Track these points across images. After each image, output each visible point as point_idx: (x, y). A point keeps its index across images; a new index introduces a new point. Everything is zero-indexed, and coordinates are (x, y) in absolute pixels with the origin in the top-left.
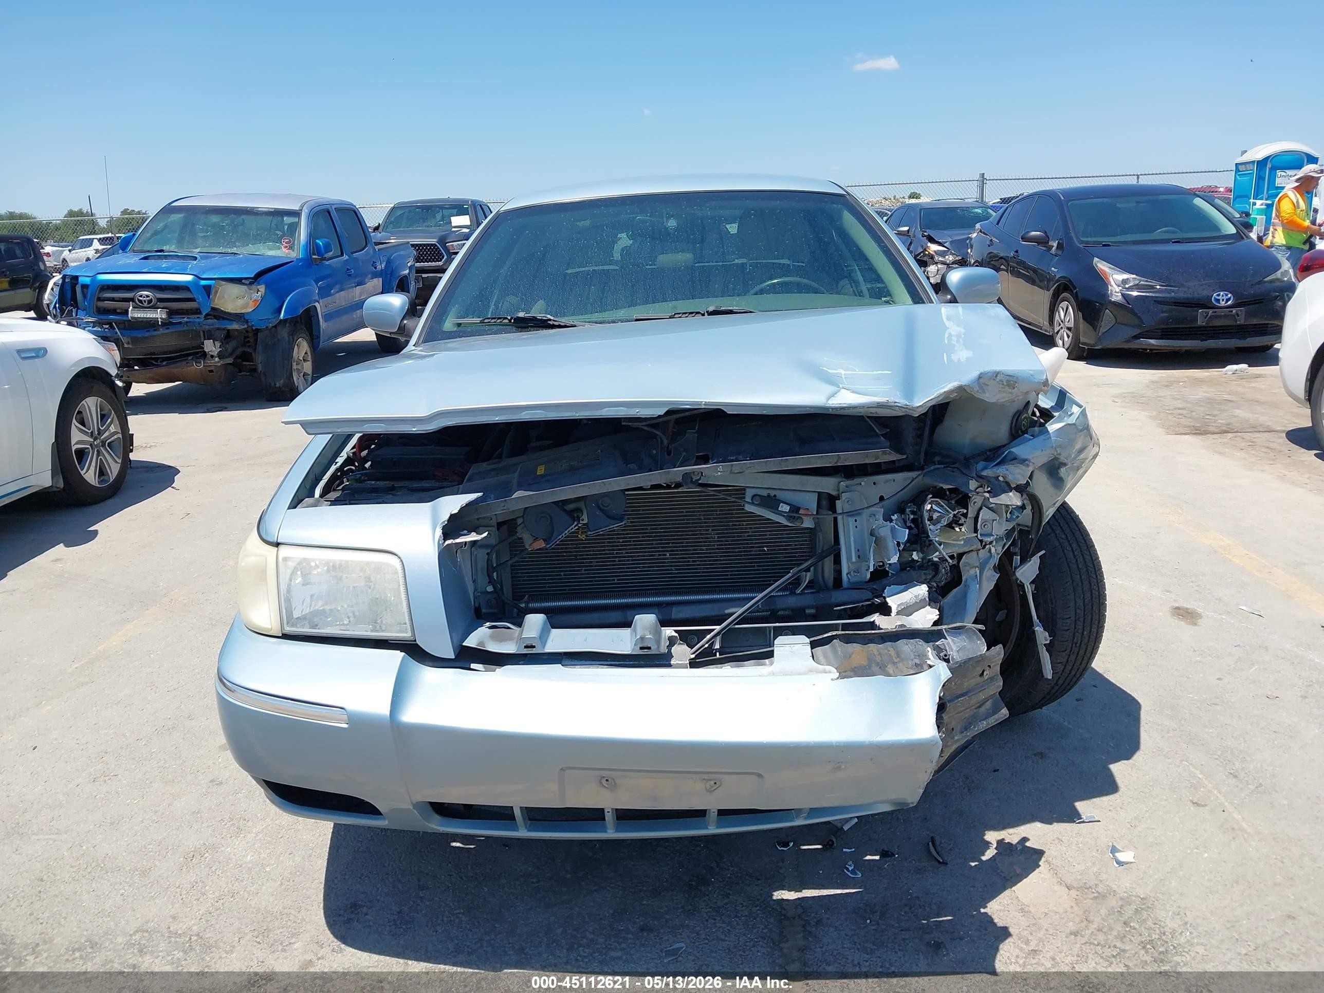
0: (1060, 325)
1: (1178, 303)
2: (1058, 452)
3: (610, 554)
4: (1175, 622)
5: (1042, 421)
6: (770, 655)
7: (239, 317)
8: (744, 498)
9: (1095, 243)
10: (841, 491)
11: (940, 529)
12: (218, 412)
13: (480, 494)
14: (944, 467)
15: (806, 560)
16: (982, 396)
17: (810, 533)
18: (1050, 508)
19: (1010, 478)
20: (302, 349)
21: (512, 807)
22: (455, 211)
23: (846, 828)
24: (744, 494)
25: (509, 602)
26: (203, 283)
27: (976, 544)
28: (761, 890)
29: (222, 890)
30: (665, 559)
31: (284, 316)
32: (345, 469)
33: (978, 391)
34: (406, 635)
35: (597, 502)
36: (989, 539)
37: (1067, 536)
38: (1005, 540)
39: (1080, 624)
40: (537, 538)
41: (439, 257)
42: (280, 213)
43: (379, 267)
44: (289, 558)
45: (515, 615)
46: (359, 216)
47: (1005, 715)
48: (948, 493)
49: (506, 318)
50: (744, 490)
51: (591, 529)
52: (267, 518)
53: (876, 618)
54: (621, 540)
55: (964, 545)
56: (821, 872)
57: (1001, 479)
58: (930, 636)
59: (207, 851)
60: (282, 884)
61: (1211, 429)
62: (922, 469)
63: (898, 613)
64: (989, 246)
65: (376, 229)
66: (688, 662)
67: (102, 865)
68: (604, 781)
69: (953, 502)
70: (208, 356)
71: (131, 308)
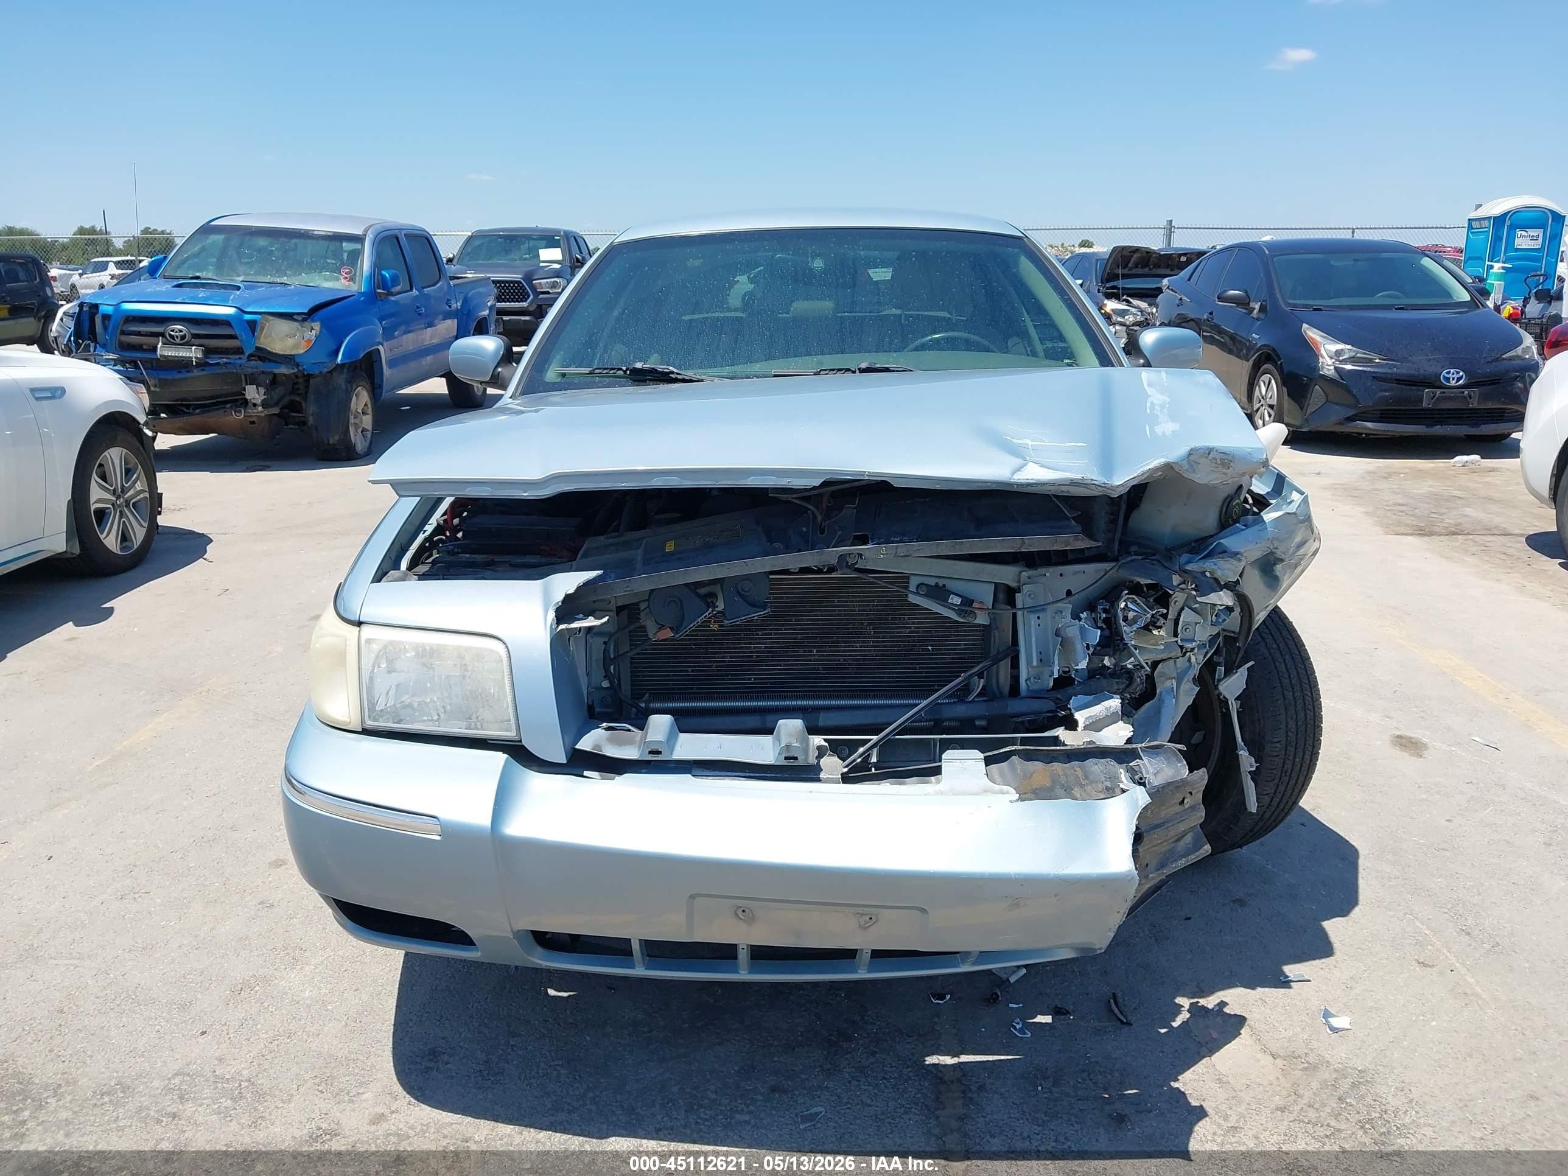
0: (1260, 401)
1: (1400, 381)
2: (1275, 546)
3: (747, 648)
4: (1397, 752)
5: (1255, 510)
6: (937, 771)
7: (288, 359)
8: (908, 587)
9: (1306, 306)
10: (1022, 582)
11: (1135, 631)
12: (258, 472)
13: (600, 572)
14: (1142, 559)
15: (978, 663)
16: (1191, 476)
17: (983, 631)
18: (1261, 611)
19: (1219, 574)
20: (361, 399)
21: (630, 939)
22: (544, 243)
23: (1013, 979)
24: (908, 582)
25: (626, 700)
26: (247, 317)
27: (1176, 650)
28: (914, 1048)
29: (276, 1030)
30: (811, 656)
31: (341, 360)
32: (435, 539)
33: (1187, 470)
34: (510, 734)
35: (735, 586)
36: (1190, 645)
37: (1278, 645)
38: (1208, 648)
39: (1291, 749)
40: (664, 626)
41: (524, 297)
42: (339, 238)
43: (454, 306)
44: (374, 640)
45: (633, 716)
46: (433, 245)
47: (1207, 852)
48: (1145, 589)
49: (621, 369)
50: (908, 578)
51: (728, 618)
52: (344, 593)
53: (1060, 732)
54: (760, 633)
55: (1163, 651)
56: (983, 1030)
57: (1208, 574)
58: (1123, 755)
59: (258, 984)
60: (346, 1025)
61: (1438, 529)
62: (1116, 560)
63: (1086, 728)
64: (1178, 306)
65: (450, 261)
66: (840, 776)
67: (134, 997)
68: (740, 912)
69: (1151, 600)
70: (250, 405)
71: (160, 344)
